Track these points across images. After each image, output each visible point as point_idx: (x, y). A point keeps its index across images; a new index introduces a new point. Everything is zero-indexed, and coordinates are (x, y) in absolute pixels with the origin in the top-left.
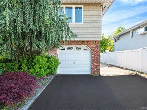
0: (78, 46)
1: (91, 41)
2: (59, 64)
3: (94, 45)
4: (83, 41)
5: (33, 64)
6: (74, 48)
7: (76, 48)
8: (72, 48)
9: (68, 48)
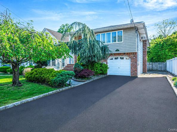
0: (122, 57)
1: (130, 53)
2: (108, 68)
3: (132, 56)
4: (124, 53)
5: (93, 67)
6: (119, 58)
7: (120, 58)
8: (118, 58)
9: (115, 58)
